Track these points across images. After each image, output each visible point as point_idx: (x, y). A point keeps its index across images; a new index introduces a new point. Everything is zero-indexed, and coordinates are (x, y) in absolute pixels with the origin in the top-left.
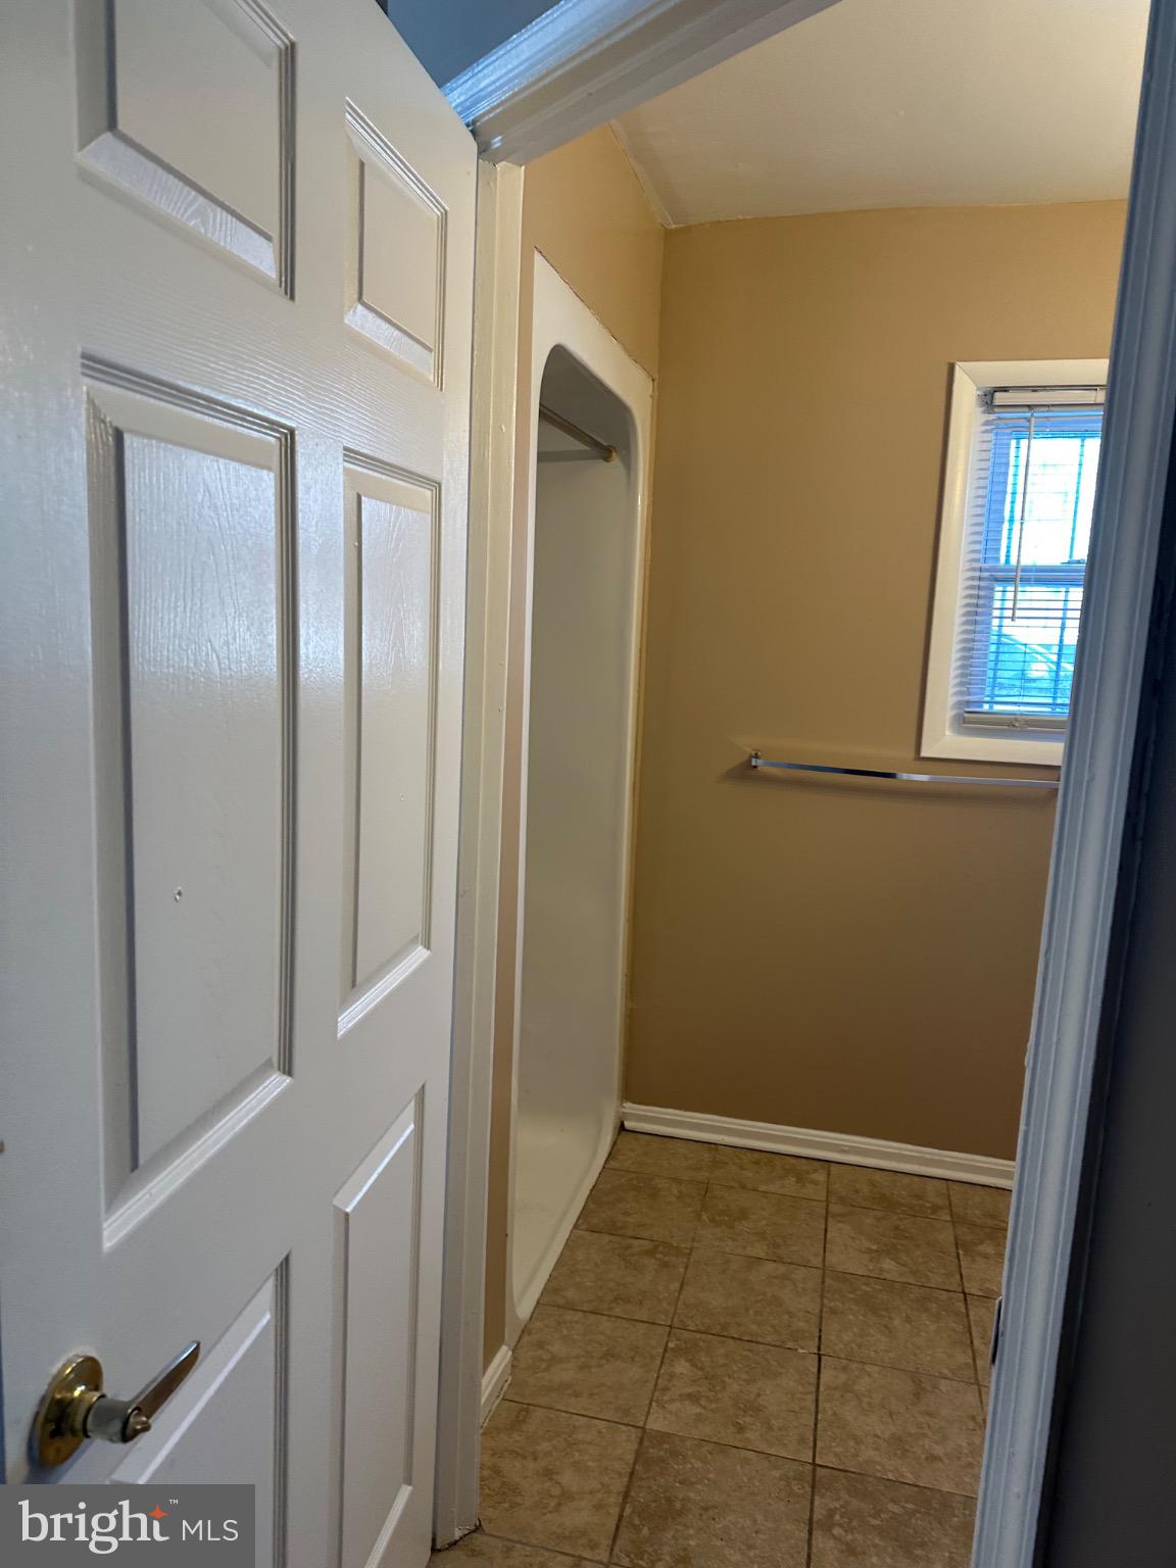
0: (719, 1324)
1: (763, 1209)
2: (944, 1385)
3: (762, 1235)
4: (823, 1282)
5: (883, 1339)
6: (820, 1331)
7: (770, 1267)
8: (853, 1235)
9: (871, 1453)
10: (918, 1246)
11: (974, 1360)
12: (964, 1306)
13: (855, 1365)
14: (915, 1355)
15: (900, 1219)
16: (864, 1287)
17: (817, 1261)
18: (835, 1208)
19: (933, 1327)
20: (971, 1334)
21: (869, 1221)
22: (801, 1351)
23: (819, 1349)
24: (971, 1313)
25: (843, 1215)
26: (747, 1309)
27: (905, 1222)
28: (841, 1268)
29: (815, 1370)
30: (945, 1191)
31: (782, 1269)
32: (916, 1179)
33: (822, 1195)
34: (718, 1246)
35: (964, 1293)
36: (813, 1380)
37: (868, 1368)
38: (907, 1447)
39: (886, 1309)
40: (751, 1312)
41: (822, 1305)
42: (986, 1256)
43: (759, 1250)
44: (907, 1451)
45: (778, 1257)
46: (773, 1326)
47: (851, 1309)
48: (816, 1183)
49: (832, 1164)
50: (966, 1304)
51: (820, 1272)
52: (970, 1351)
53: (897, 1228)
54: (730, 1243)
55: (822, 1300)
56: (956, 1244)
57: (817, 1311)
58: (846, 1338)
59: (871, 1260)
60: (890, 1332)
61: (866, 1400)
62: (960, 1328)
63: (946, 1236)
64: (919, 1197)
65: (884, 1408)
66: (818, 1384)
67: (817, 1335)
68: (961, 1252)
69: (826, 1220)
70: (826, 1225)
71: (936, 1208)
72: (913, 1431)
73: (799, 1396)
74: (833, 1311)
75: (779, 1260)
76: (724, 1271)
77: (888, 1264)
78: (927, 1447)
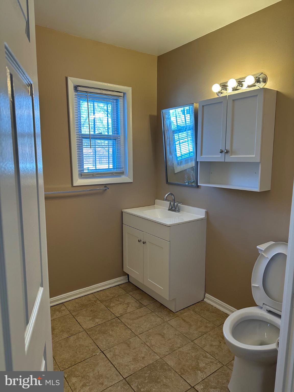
0: (73, 361)
1: (57, 324)
2: (131, 340)
3: (62, 331)
4: (88, 334)
5: (112, 338)
6: (97, 346)
7: (72, 338)
8: (84, 318)
9: (132, 366)
10: (99, 312)
11: (131, 331)
12: (119, 320)
13: (112, 349)
14: (120, 337)
15: (90, 308)
16: (97, 329)
17: (81, 330)
18: (74, 314)
19: (118, 329)
20: (126, 325)
21: (84, 312)
22: (97, 354)
23: (101, 351)
24: (122, 321)
25: (77, 314)
26: (76, 353)
27: (92, 308)
28: (88, 328)
29: (105, 356)
30: (94, 296)
31: (75, 336)
32: (86, 297)
33: (68, 312)
34: (54, 341)
35: (117, 317)
36: (106, 359)
37: (115, 347)
38: (137, 359)
39: (106, 331)
40: (78, 353)
41: (92, 339)
42: (114, 306)
43: (66, 335)
44: (138, 360)
45: (72, 334)
46: (86, 352)
47: (99, 336)
48: (64, 310)
49: (64, 303)
50: (120, 319)
51: (84, 331)
52: (129, 329)
53: (91, 311)
54: (56, 338)
55: (91, 338)
56: (106, 307)
57: (92, 341)
58: (104, 343)
59: (93, 322)
60: (111, 336)
61: (121, 355)
62: (123, 325)
63: (103, 306)
64: (90, 301)
65: (125, 354)
66: (108, 359)
67: (98, 347)
68: (109, 308)
69: (74, 318)
70: (76, 319)
71: (95, 301)
72: (135, 355)
73: (107, 365)
74: (96, 339)
75: (72, 335)
76: (61, 346)
77: (97, 320)
78: (140, 356)
